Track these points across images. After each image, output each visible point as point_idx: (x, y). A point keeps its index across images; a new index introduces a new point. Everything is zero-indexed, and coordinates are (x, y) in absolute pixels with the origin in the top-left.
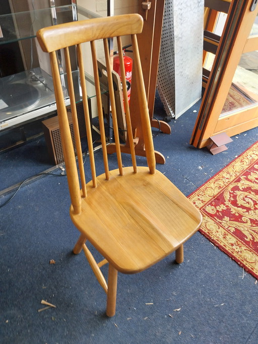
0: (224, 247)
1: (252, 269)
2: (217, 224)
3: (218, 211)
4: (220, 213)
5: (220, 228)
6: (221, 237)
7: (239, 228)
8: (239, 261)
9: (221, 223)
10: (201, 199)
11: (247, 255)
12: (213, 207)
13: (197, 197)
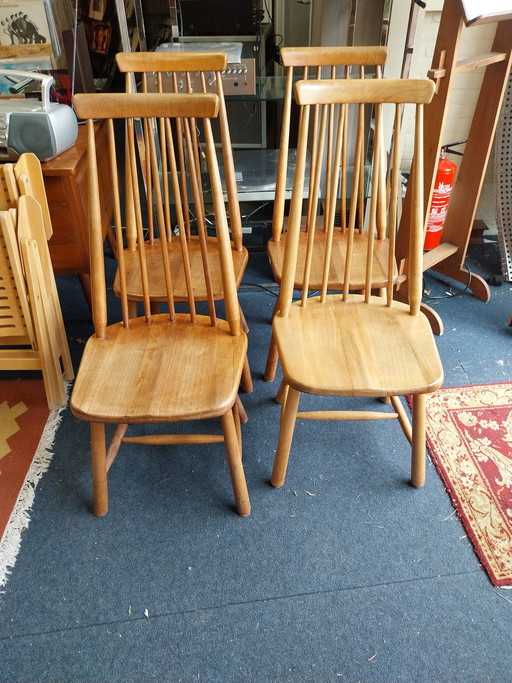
0: (446, 470)
1: (471, 519)
2: (461, 439)
3: (478, 426)
4: (480, 430)
5: (463, 446)
6: (453, 457)
7: (497, 462)
8: (456, 498)
9: (469, 442)
10: (462, 400)
11: (479, 499)
12: (475, 418)
13: (458, 395)
